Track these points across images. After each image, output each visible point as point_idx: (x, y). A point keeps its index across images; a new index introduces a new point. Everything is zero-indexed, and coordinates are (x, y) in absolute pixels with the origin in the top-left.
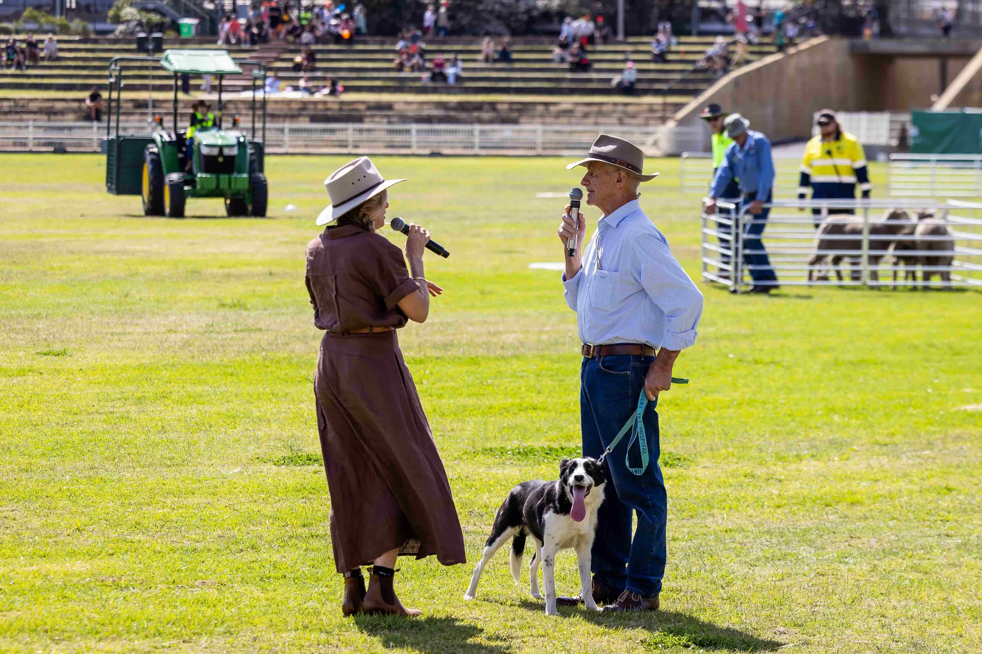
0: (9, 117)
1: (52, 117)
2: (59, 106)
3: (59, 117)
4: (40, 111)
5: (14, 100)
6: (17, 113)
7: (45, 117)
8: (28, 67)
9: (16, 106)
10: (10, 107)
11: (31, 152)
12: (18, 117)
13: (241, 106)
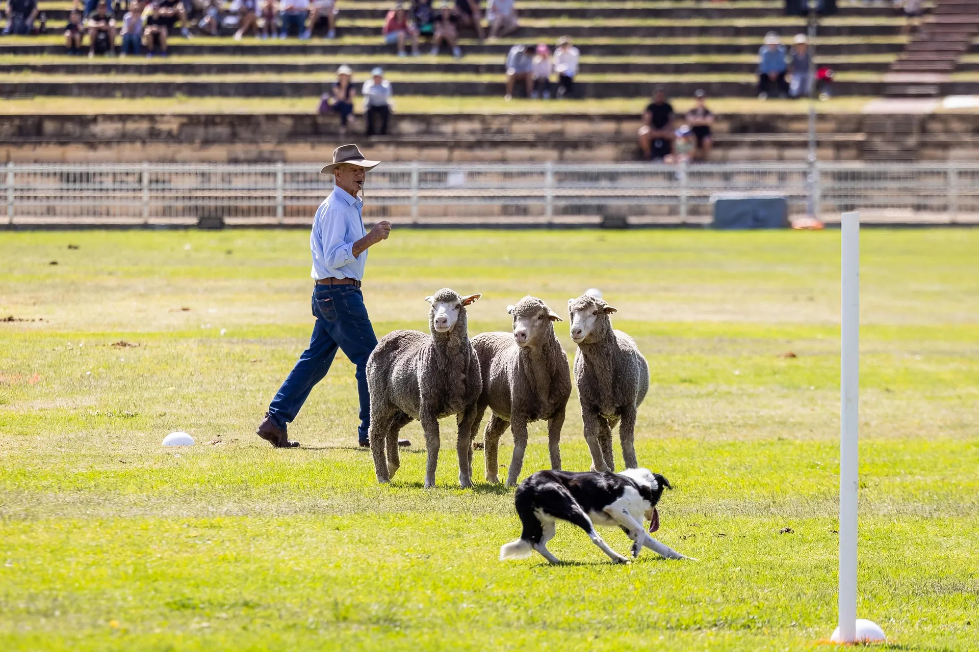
0: (479, 153)
1: (569, 153)
2: (575, 129)
3: (581, 153)
4: (540, 141)
5: (482, 118)
6: (495, 144)
7: (554, 154)
8: (465, 50)
9: (486, 130)
10: (473, 132)
11: (550, 226)
12: (495, 153)
13: (956, 126)
